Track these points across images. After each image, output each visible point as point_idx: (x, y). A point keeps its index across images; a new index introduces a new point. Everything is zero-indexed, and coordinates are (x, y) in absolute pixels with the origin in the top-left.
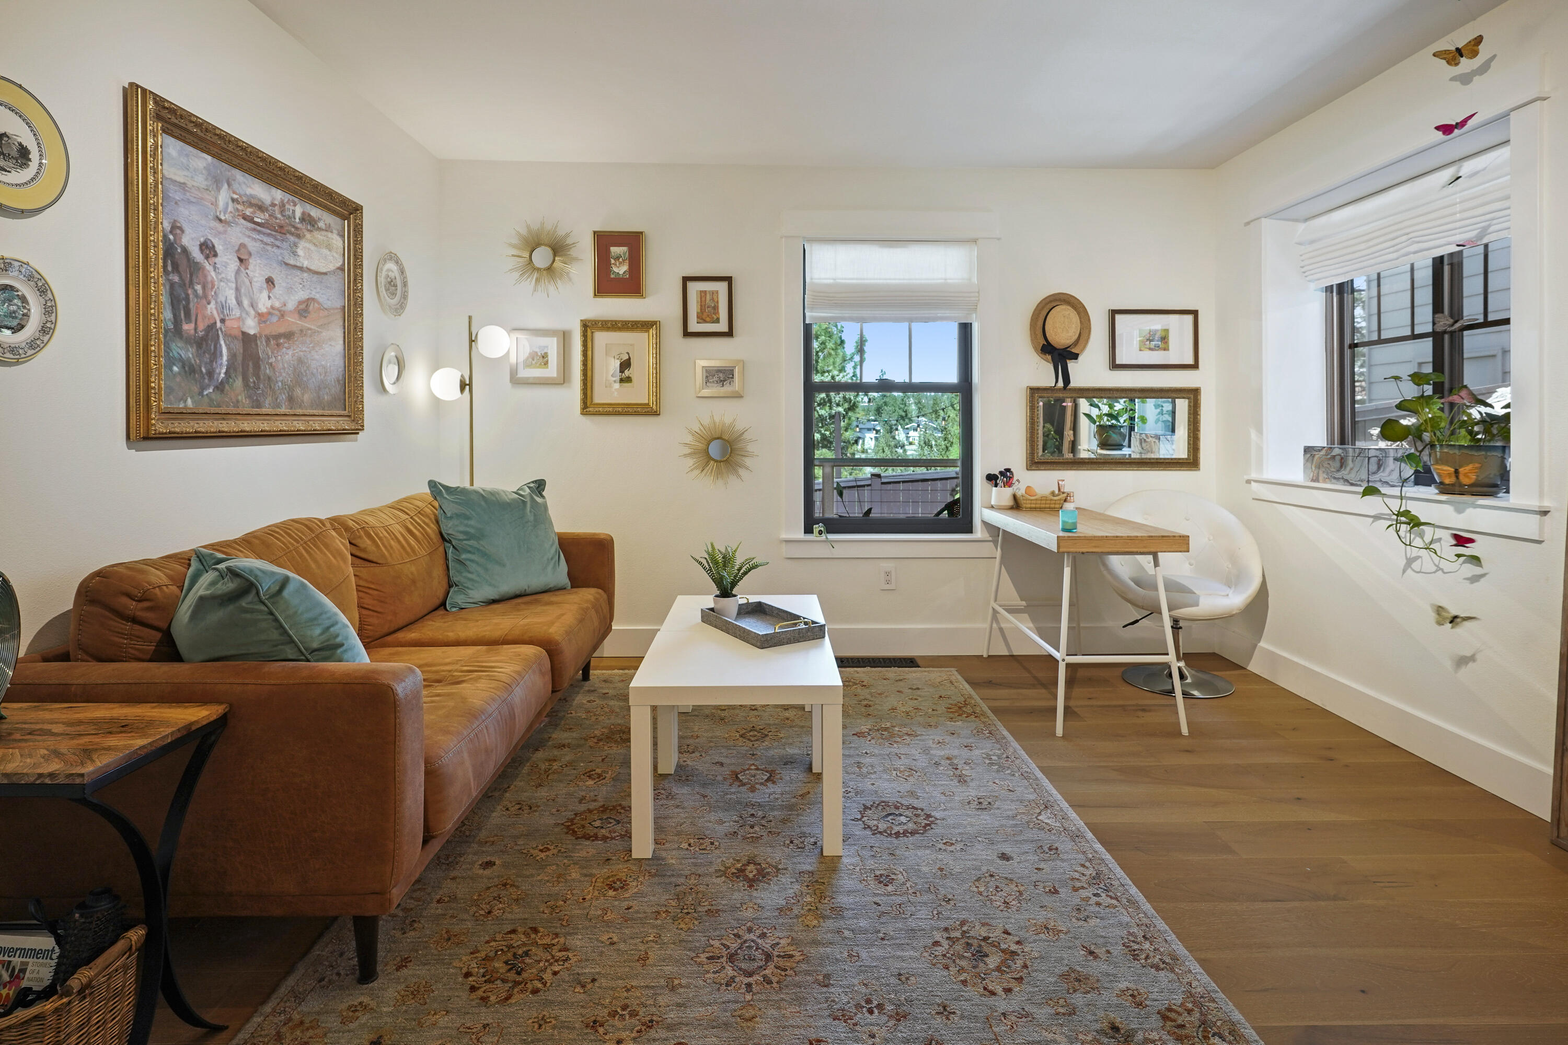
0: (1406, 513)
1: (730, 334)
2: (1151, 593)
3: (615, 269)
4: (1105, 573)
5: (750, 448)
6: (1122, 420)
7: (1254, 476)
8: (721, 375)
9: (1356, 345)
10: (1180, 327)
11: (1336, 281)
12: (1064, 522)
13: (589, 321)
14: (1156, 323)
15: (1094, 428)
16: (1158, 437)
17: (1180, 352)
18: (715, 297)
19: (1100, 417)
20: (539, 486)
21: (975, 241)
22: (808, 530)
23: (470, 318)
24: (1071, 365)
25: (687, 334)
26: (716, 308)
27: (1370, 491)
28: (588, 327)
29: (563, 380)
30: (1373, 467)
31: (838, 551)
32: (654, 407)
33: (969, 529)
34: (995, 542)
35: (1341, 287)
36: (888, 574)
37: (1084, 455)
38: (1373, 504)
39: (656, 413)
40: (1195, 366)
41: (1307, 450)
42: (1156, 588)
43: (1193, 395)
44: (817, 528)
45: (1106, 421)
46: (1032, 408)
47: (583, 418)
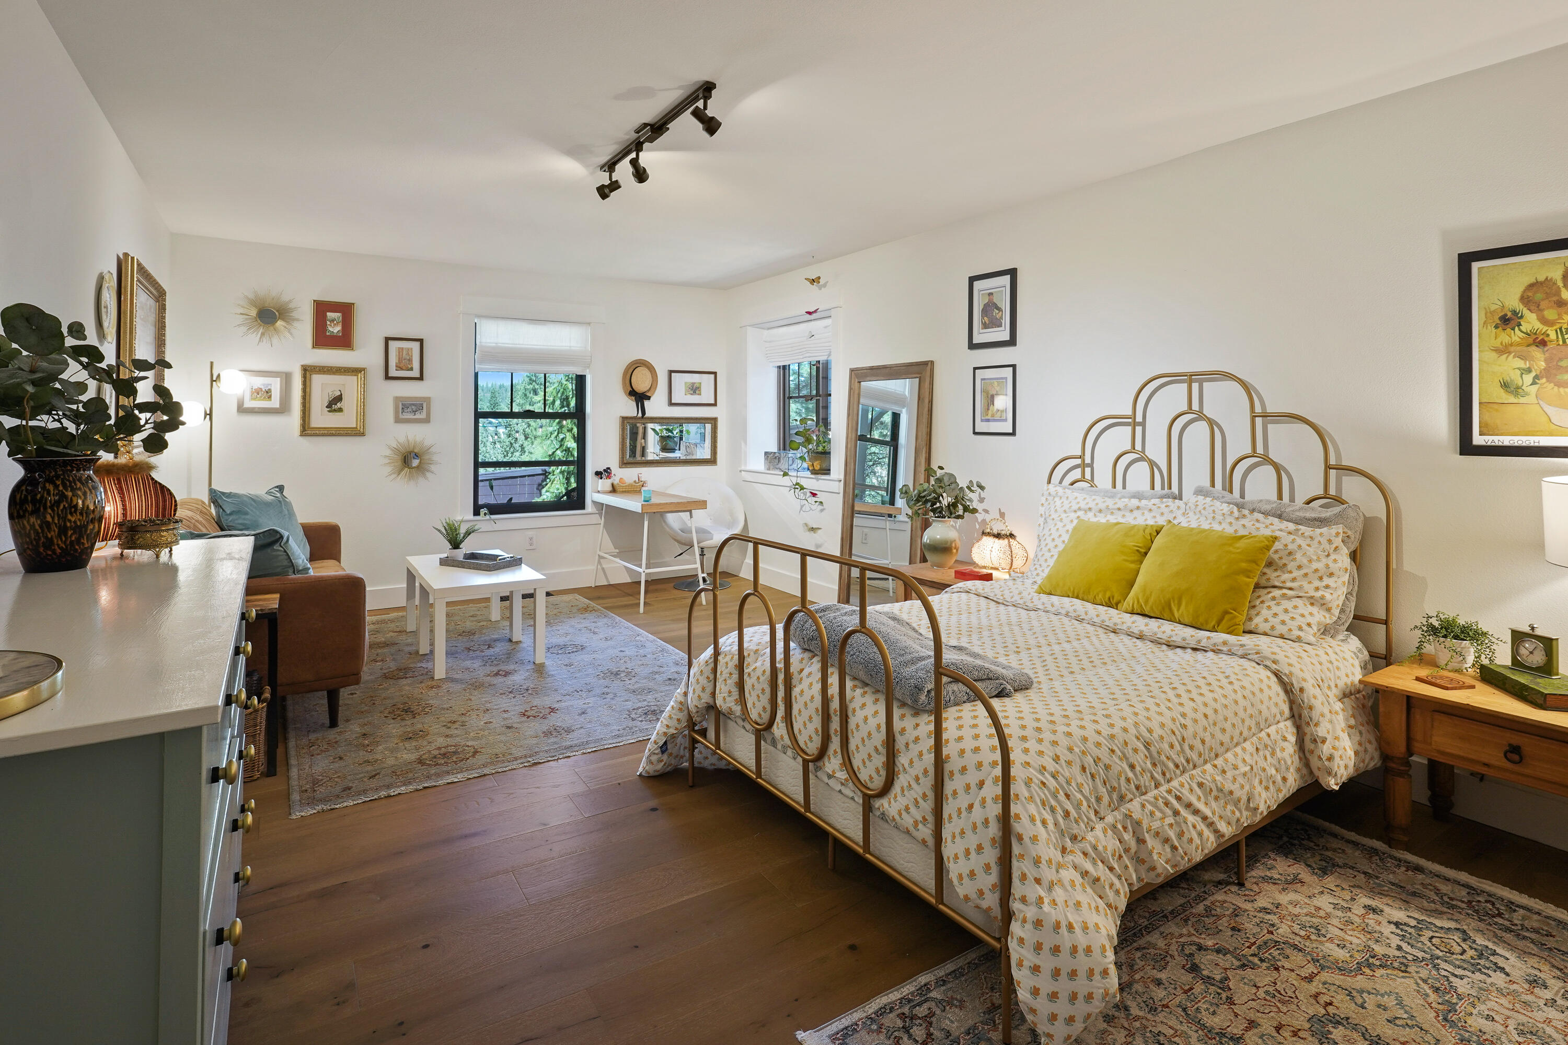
0: (797, 484)
1: (421, 378)
2: (689, 535)
3: (331, 329)
4: (666, 527)
5: (435, 458)
6: (675, 433)
7: (743, 468)
8: (413, 407)
9: (791, 398)
10: (706, 382)
11: (782, 364)
12: (645, 497)
13: (309, 366)
14: (696, 378)
15: (657, 438)
16: (696, 445)
17: (706, 396)
18: (410, 353)
19: (661, 430)
20: (281, 488)
21: (589, 324)
22: (477, 513)
23: (212, 363)
24: (646, 403)
25: (387, 377)
26: (410, 360)
27: (785, 474)
28: (307, 371)
29: (284, 409)
30: (790, 462)
31: (499, 526)
32: (362, 430)
33: (582, 506)
34: (600, 514)
35: (784, 367)
36: (531, 539)
37: (650, 457)
38: (787, 481)
39: (363, 434)
40: (715, 405)
41: (766, 453)
42: (691, 533)
43: (714, 421)
44: (483, 511)
45: (665, 433)
46: (623, 429)
47: (301, 439)
